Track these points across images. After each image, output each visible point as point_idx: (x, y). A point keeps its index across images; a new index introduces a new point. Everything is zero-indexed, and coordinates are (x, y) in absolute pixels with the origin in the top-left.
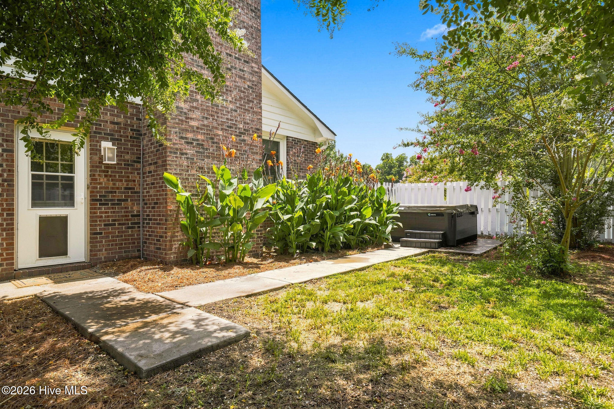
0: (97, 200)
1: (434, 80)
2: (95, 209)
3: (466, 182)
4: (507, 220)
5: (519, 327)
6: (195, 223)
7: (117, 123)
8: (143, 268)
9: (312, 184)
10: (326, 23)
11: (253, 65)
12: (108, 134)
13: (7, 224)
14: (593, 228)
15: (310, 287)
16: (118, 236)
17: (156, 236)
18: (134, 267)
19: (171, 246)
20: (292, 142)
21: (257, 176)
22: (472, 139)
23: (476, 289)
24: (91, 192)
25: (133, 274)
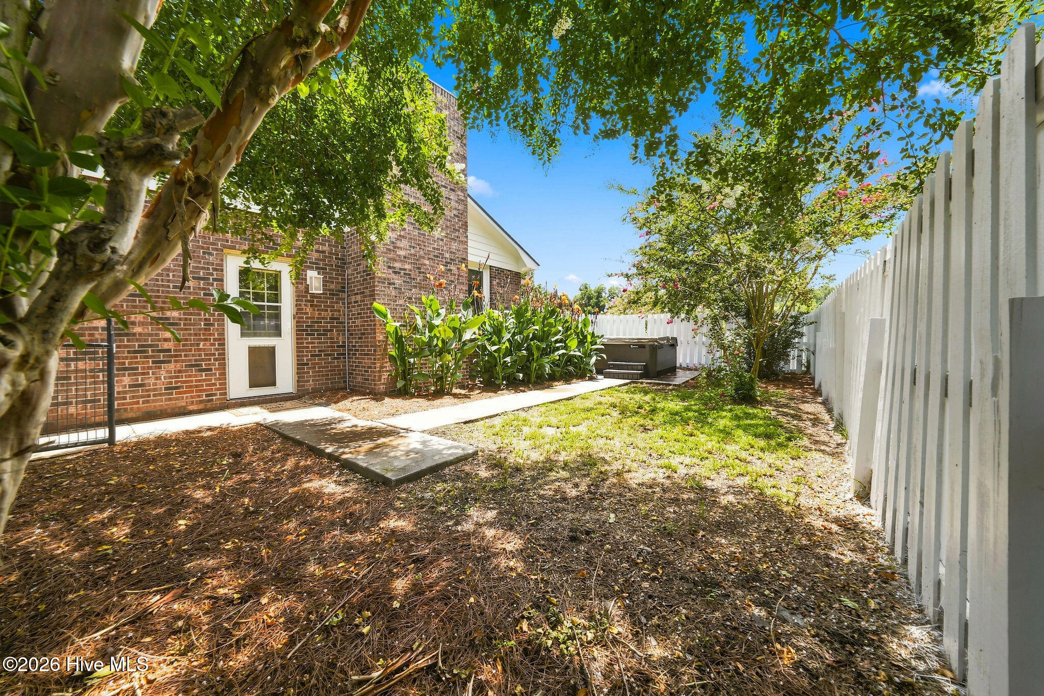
0: (304, 330)
1: (641, 216)
2: (302, 339)
3: (669, 315)
4: (704, 351)
5: (714, 443)
6: (403, 354)
7: (323, 252)
8: (355, 398)
9: (519, 314)
10: (542, 162)
11: (459, 193)
12: (313, 263)
13: (219, 354)
14: (780, 359)
15: (523, 414)
16: (324, 367)
17: (364, 367)
18: (344, 398)
19: (380, 377)
20: (496, 273)
21: (466, 307)
22: (673, 274)
23: (676, 414)
24: (297, 322)
25: (346, 403)
